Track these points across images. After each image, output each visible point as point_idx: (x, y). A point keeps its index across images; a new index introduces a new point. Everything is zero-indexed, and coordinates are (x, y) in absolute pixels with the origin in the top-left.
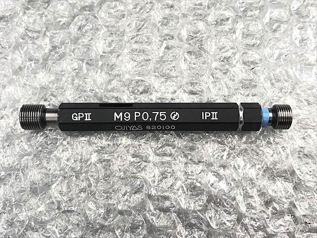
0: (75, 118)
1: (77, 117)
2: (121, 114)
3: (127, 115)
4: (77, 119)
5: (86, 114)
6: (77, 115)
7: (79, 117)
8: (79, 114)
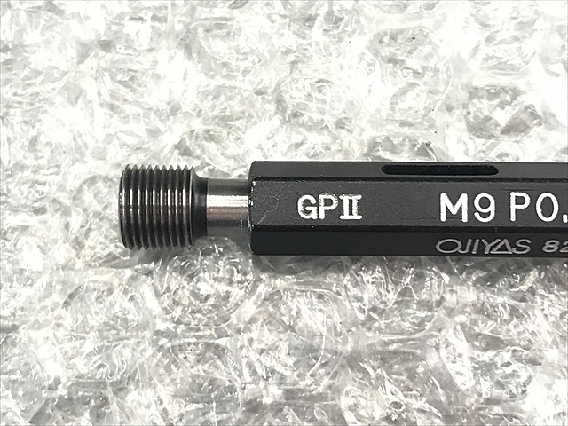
0: (308, 212)
1: (314, 209)
2: (463, 199)
3: (484, 203)
4: (314, 216)
5: (346, 199)
6: (313, 201)
7: (323, 209)
8: (322, 197)
